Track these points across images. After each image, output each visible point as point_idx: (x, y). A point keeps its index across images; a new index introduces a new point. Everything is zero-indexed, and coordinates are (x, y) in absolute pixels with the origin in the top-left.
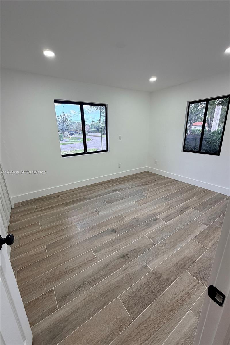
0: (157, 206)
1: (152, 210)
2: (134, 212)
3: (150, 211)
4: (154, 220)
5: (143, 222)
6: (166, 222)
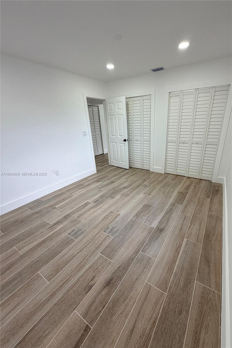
0: (92, 216)
1: (100, 209)
2: (116, 202)
3: (101, 208)
4: (98, 200)
5: (107, 197)
6: (88, 202)
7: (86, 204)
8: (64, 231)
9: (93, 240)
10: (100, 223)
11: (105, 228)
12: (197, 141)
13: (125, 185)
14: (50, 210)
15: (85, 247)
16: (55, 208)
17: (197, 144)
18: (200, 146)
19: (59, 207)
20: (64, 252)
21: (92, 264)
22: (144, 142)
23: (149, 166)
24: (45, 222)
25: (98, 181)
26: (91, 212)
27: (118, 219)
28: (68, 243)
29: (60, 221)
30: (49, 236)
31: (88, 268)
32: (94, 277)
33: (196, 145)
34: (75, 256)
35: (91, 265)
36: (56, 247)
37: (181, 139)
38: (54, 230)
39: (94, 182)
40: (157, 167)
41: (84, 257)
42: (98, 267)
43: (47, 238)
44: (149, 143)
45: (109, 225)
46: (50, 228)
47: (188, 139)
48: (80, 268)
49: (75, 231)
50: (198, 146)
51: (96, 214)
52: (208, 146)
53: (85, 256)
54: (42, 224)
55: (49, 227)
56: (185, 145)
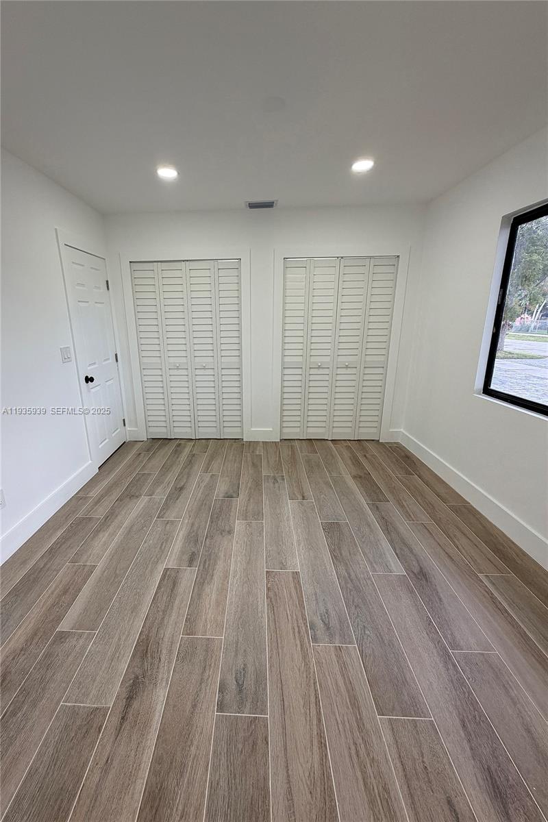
2: (251, 542)
4: (194, 554)
5: (210, 537)
6: (167, 570)
7: (171, 579)
8: (194, 706)
9: (315, 683)
10: (275, 621)
11: (307, 631)
12: (347, 362)
13: (222, 487)
14: (48, 655)
15: (319, 720)
16: (62, 637)
17: (347, 367)
18: (354, 371)
19: (79, 625)
20: (275, 785)
21: (399, 765)
22: (224, 372)
23: (239, 430)
24: (74, 712)
25: (130, 495)
26: (214, 596)
27: (307, 588)
28: (254, 744)
29: (137, 678)
30: (158, 760)
31: (405, 788)
32: (449, 802)
33: (344, 369)
34: (325, 776)
35: (401, 773)
36: (230, 788)
37: (313, 359)
38: (147, 724)
39: (120, 499)
40: (262, 429)
41: (355, 757)
42: (423, 762)
43: (154, 772)
44: (237, 372)
45: (303, 616)
46: (127, 725)
47: (327, 359)
48: (386, 803)
49: (233, 686)
50: (349, 371)
51: (231, 597)
52: (367, 371)
53: (353, 752)
54: (66, 726)
55: (116, 720)
56: (321, 371)
